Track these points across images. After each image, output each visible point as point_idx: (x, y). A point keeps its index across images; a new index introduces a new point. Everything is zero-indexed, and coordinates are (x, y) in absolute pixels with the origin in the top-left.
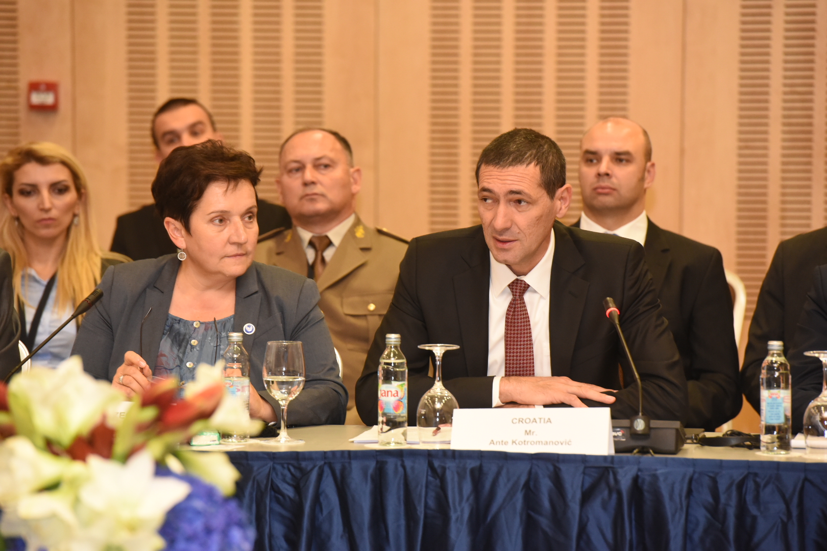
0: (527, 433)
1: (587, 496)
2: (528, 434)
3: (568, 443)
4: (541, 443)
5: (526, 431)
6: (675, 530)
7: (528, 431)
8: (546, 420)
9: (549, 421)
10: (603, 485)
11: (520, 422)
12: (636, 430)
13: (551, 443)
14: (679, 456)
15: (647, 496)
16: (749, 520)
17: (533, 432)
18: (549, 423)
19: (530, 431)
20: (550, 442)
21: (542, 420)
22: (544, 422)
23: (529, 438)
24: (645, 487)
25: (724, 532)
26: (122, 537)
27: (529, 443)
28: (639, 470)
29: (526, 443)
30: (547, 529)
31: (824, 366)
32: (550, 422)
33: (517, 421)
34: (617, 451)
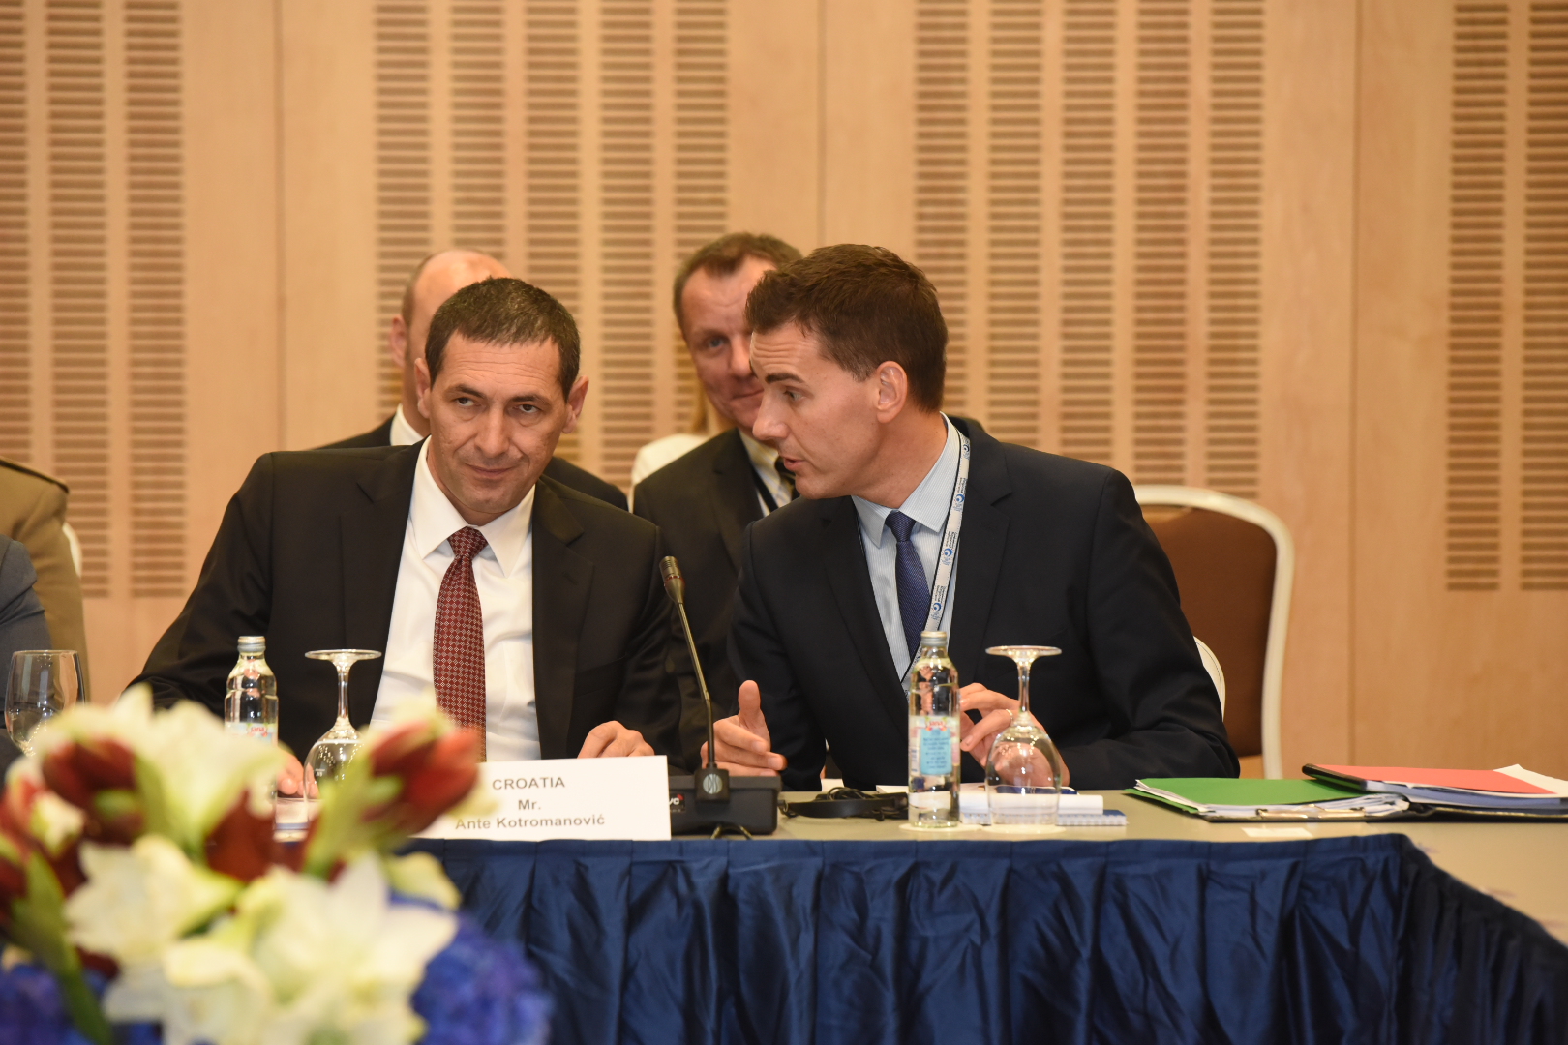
0: (524, 805)
1: (635, 914)
2: (524, 808)
3: (598, 821)
4: (549, 822)
5: (520, 802)
6: (796, 969)
7: (524, 803)
8: (554, 782)
9: (560, 782)
10: (666, 895)
11: (508, 786)
12: (707, 794)
13: (568, 822)
14: (777, 836)
15: (745, 911)
16: (914, 947)
17: (533, 804)
18: (560, 787)
19: (528, 802)
20: (565, 821)
21: (548, 782)
22: (552, 785)
23: (526, 814)
24: (742, 895)
25: (875, 967)
26: (352, 1016)
27: (528, 823)
28: (729, 863)
29: (523, 823)
30: (567, 978)
31: (1020, 672)
32: (562, 783)
33: (503, 784)
34: (673, 833)
